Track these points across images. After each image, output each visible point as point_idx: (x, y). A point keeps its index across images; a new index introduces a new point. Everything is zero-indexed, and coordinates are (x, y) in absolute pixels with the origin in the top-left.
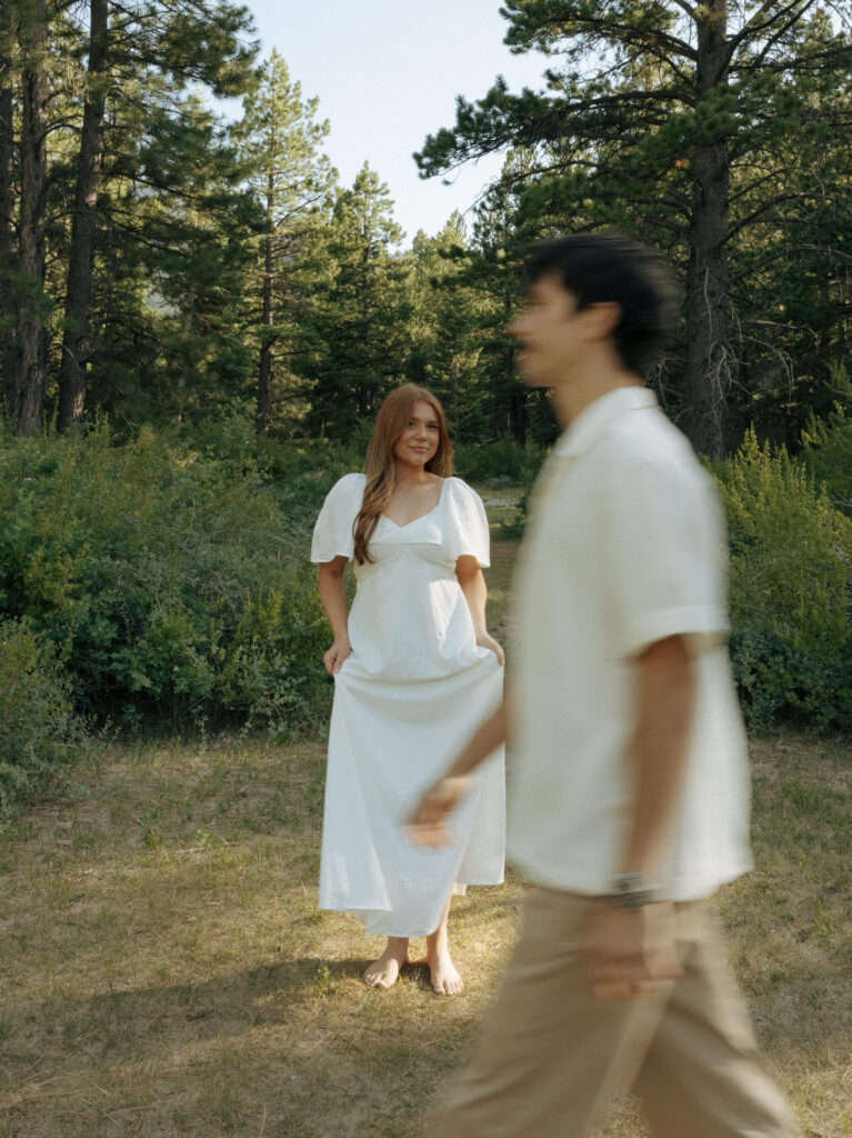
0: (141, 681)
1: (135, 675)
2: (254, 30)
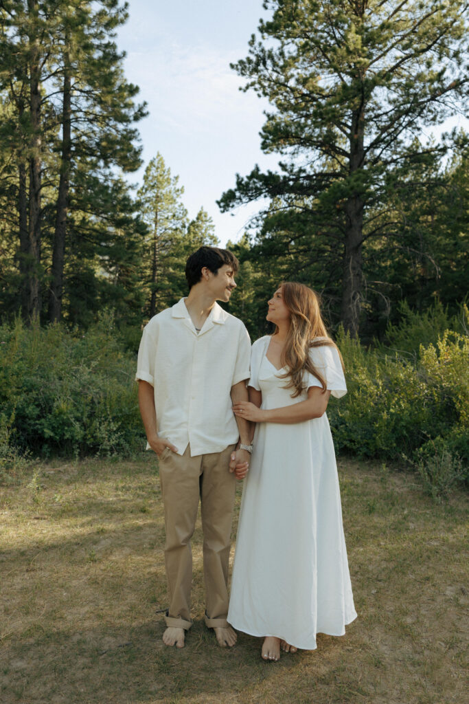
0: (49, 433)
1: (46, 430)
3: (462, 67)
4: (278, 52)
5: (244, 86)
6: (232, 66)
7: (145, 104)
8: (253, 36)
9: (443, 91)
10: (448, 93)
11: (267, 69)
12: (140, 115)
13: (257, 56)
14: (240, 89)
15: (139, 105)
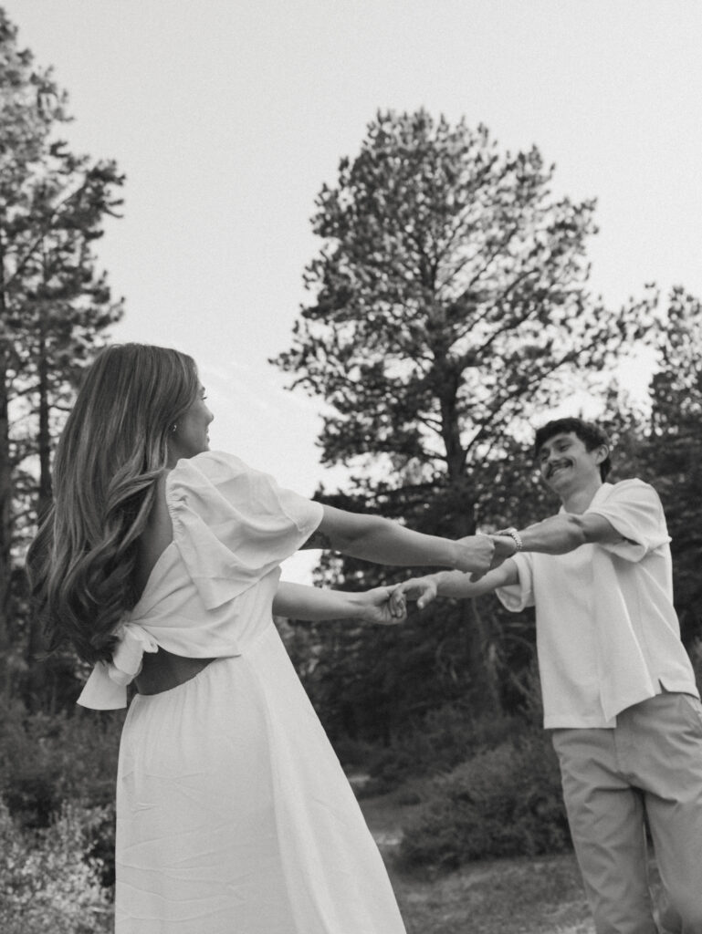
3: (574, 334)
4: (331, 339)
5: (290, 384)
6: (271, 361)
8: (297, 323)
9: (553, 366)
10: (562, 367)
11: (318, 360)
13: (305, 346)
14: (285, 388)
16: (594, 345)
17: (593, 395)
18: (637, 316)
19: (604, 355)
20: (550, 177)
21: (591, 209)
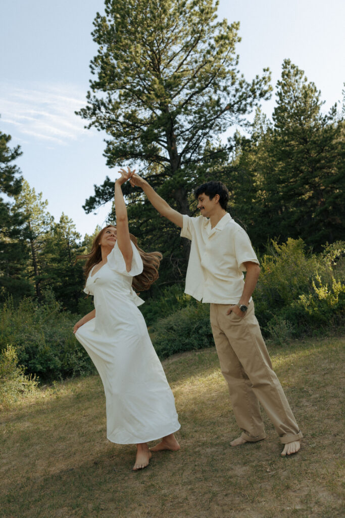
0: (39, 367)
1: (38, 366)
2: (21, 172)
3: (230, 95)
4: (107, 100)
5: (87, 125)
6: (76, 113)
7: (19, 147)
8: (89, 92)
9: (222, 112)
10: (226, 112)
11: (102, 112)
12: (16, 154)
13: (94, 104)
14: (85, 127)
15: (14, 148)
16: (240, 101)
17: (241, 126)
18: (260, 85)
19: (245, 105)
20: (216, 9)
21: (237, 29)
